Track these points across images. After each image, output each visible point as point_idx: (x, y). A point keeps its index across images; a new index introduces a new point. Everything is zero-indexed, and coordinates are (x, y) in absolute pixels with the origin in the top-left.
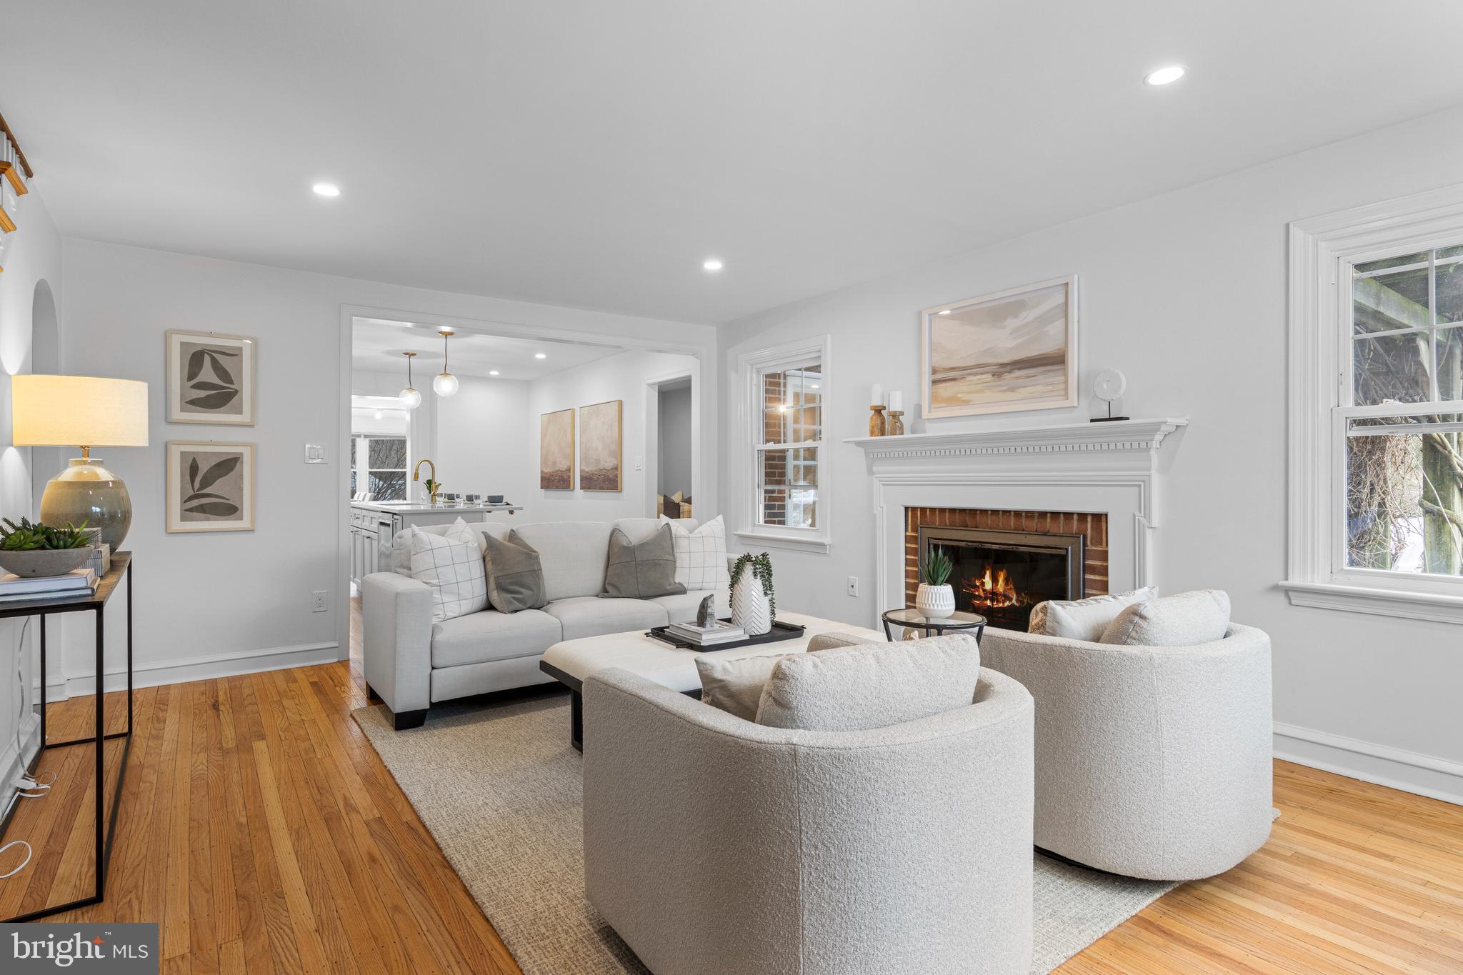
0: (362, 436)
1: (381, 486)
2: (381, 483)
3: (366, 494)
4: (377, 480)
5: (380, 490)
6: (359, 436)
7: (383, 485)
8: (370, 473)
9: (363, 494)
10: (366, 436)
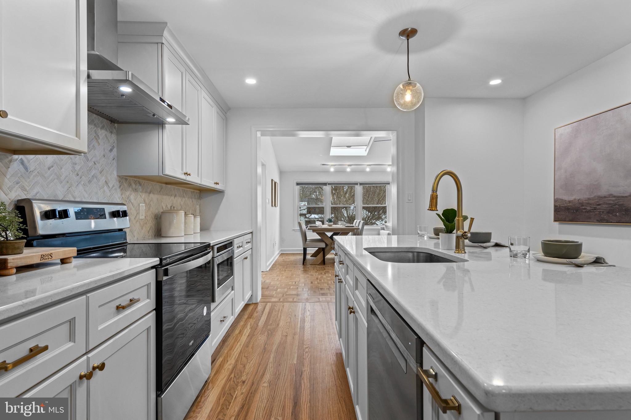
0: (359, 184)
1: (369, 215)
2: (369, 213)
3: (360, 222)
4: (367, 212)
5: (369, 217)
6: (357, 184)
7: (370, 215)
8: (364, 208)
9: (358, 221)
10: (361, 184)
